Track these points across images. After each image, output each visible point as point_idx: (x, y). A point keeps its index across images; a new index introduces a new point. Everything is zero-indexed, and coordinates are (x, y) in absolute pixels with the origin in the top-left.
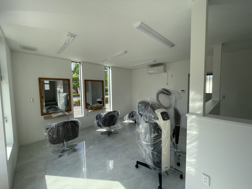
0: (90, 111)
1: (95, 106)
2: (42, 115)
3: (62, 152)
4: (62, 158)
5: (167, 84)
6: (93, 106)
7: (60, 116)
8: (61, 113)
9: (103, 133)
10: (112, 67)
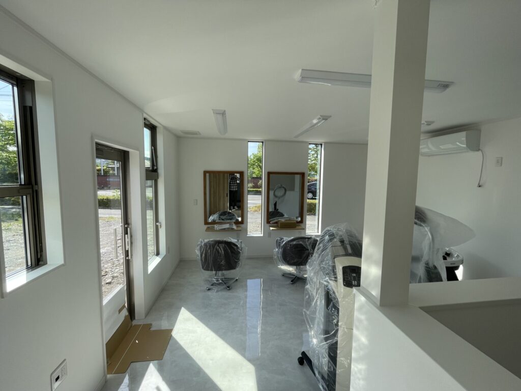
0: (271, 228)
1: (283, 221)
2: (205, 224)
3: (212, 285)
4: (209, 293)
5: (480, 186)
6: (279, 221)
7: (225, 229)
8: (228, 225)
9: (285, 275)
10: (325, 143)
